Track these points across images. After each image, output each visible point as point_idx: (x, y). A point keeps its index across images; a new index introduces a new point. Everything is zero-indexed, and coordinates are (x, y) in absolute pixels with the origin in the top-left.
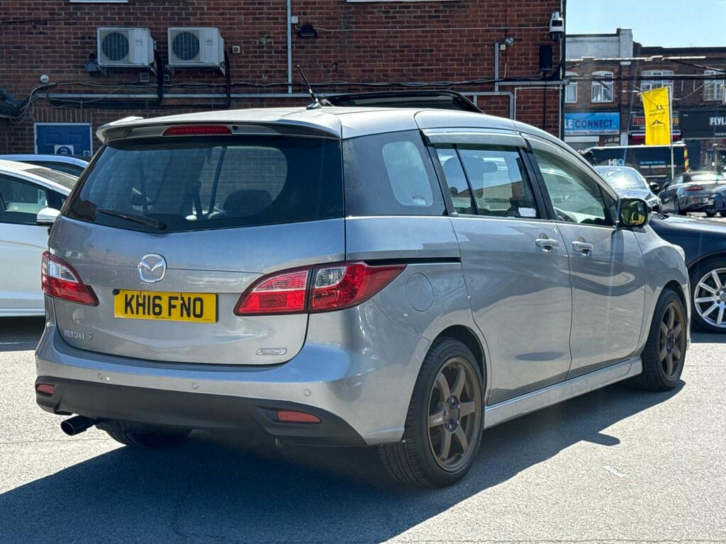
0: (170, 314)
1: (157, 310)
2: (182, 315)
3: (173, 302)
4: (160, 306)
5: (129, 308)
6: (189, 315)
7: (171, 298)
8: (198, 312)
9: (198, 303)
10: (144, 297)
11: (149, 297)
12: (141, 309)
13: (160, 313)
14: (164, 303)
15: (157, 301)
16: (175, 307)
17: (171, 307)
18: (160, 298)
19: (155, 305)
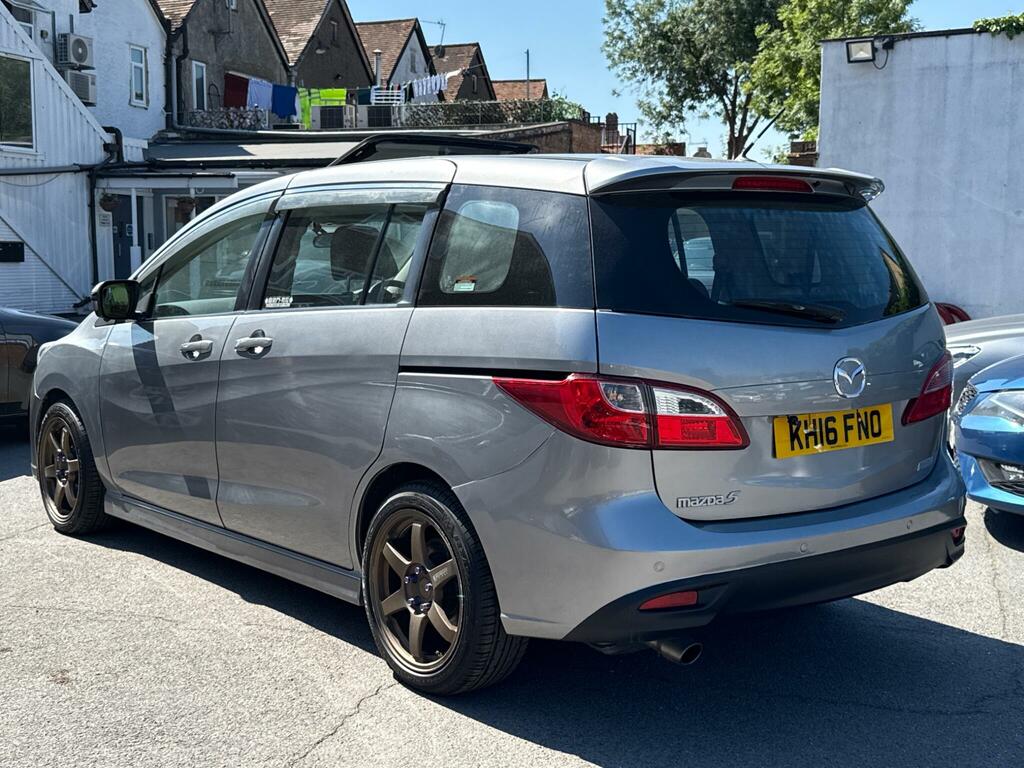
0: (847, 440)
1: (832, 436)
2: (860, 438)
3: (850, 422)
4: (834, 430)
5: (796, 442)
6: (867, 437)
7: (846, 417)
8: (876, 430)
9: (875, 417)
10: (814, 421)
11: (820, 420)
12: (811, 439)
13: (835, 441)
14: (839, 426)
15: (831, 425)
16: (851, 428)
17: (848, 428)
18: (833, 419)
19: (829, 431)
